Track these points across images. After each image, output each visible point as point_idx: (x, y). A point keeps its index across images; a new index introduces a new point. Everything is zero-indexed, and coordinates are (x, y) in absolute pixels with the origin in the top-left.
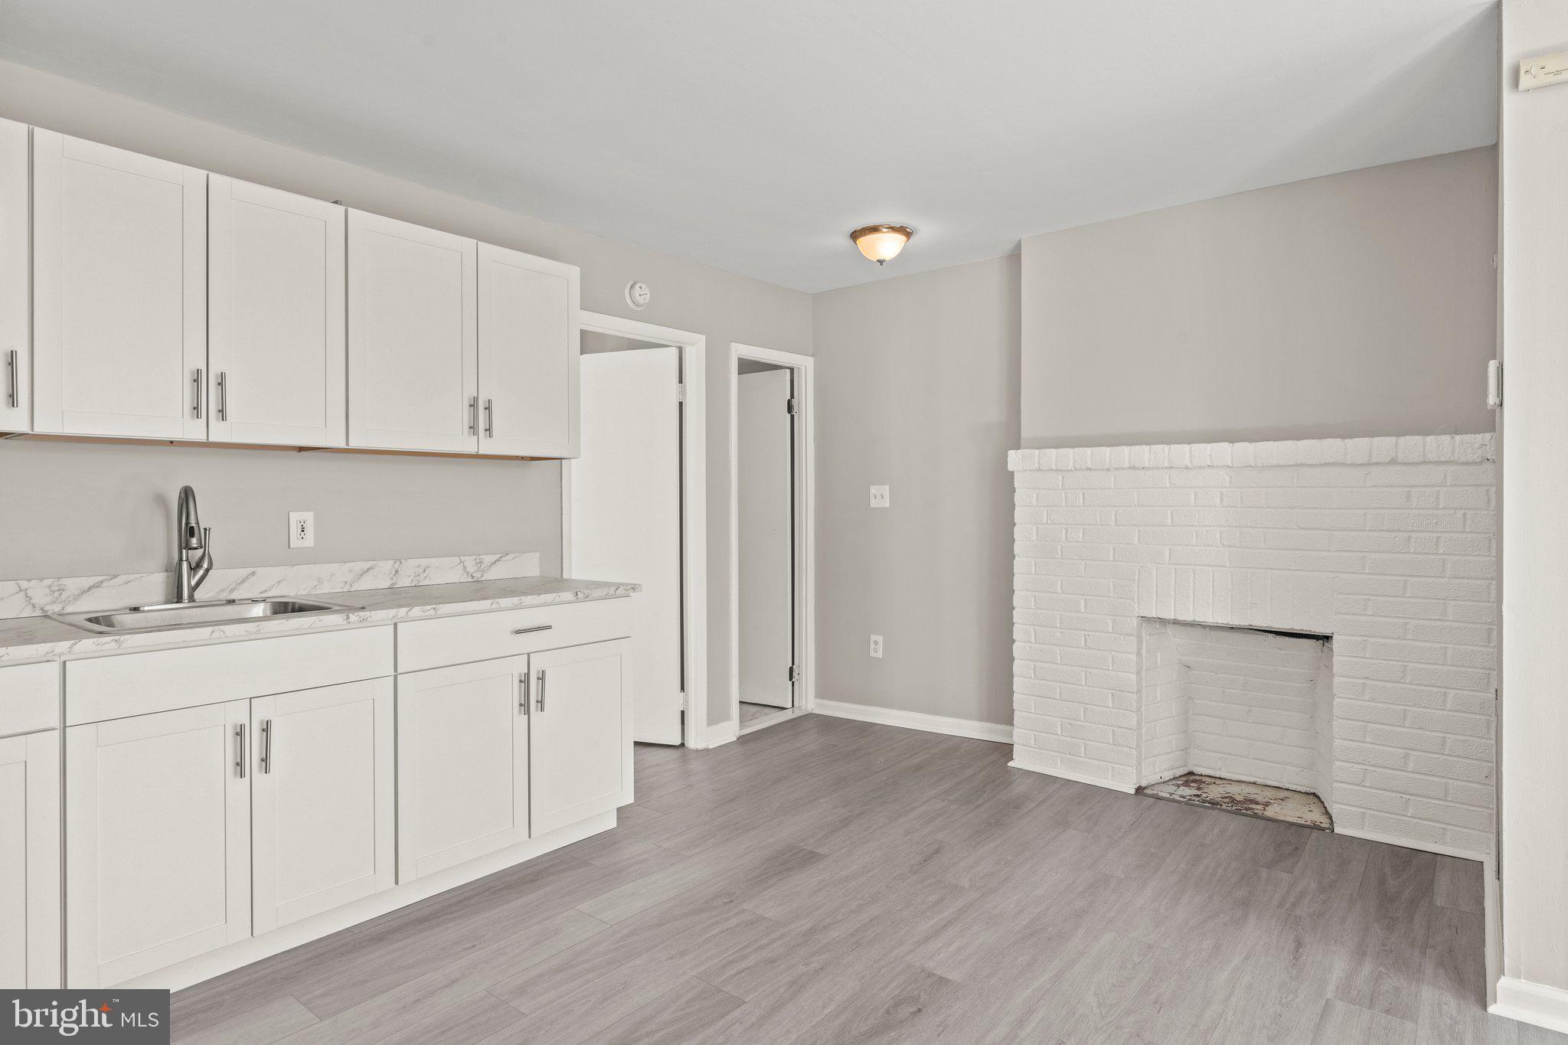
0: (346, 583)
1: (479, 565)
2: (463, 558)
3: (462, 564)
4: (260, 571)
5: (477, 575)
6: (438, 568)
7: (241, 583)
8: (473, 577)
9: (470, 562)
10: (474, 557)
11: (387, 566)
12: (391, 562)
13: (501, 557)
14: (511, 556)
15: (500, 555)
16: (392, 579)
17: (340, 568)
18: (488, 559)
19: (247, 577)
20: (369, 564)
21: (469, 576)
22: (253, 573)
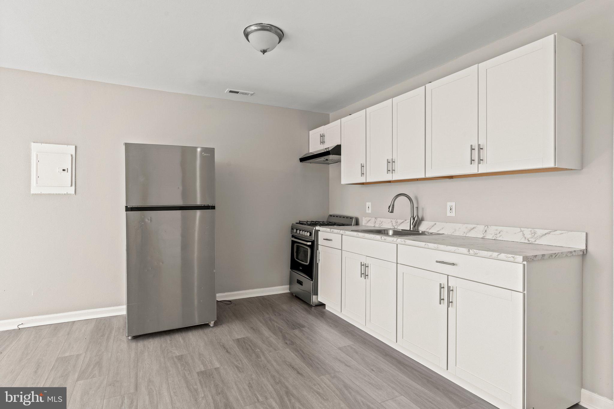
0: (464, 232)
1: (533, 234)
2: (523, 229)
3: (522, 232)
4: (437, 223)
5: (532, 240)
6: (507, 232)
7: (432, 227)
8: (529, 241)
9: (527, 232)
10: (530, 229)
11: (481, 228)
12: (484, 226)
13: (550, 232)
14: (558, 232)
15: (550, 231)
16: (483, 234)
17: (462, 226)
18: (540, 232)
19: (434, 225)
20: (474, 226)
21: (526, 239)
22: (435, 224)
